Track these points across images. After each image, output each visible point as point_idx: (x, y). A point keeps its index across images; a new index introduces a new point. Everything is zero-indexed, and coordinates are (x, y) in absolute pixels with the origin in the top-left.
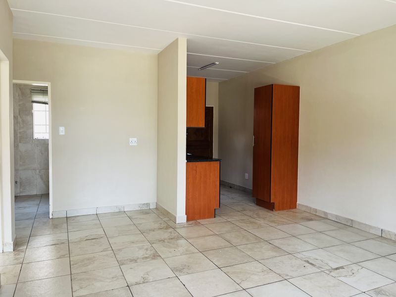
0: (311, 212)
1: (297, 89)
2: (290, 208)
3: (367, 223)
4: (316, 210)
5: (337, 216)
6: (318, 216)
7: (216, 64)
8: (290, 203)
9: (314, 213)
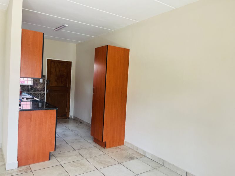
0: (134, 149)
1: (127, 51)
2: (119, 145)
3: (175, 165)
4: (137, 148)
5: (152, 155)
6: (138, 153)
7: (65, 26)
8: (119, 140)
9: (136, 150)
